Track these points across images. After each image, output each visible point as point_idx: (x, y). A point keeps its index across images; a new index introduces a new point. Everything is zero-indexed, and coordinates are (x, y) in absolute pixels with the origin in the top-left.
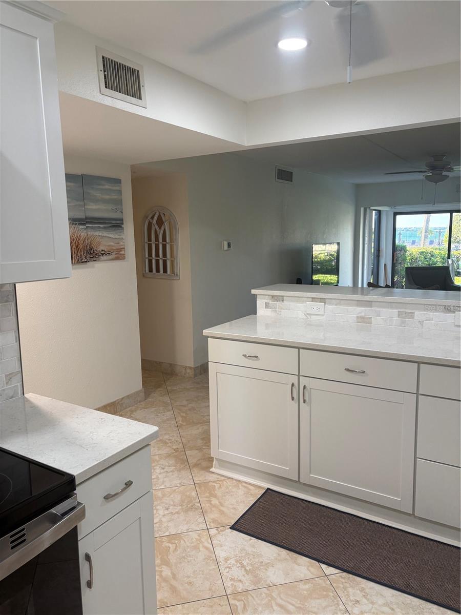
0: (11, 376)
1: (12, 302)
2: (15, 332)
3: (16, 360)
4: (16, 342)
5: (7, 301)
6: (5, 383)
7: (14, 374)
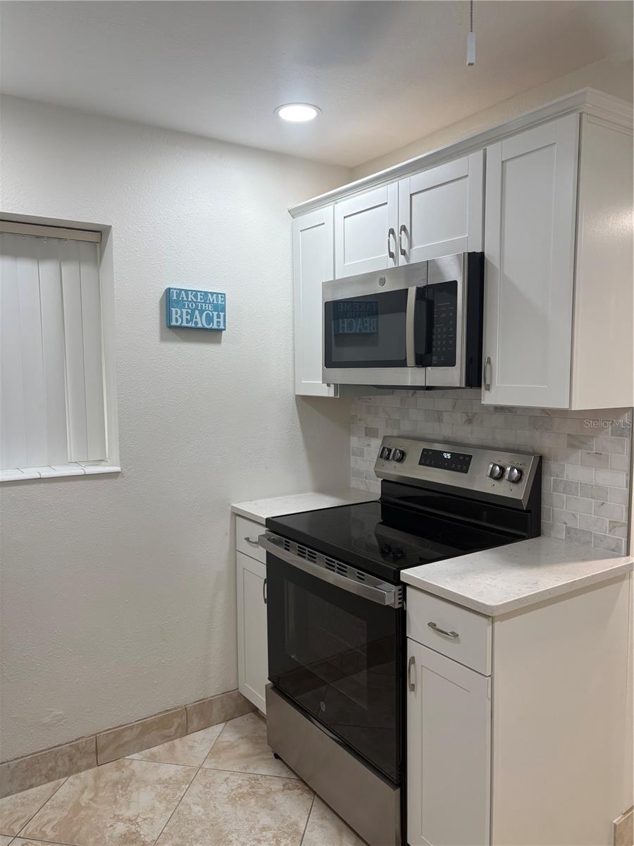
0: (615, 525)
1: (626, 437)
2: (627, 474)
3: (624, 507)
4: (627, 487)
5: (621, 435)
6: (608, 528)
7: (619, 525)
